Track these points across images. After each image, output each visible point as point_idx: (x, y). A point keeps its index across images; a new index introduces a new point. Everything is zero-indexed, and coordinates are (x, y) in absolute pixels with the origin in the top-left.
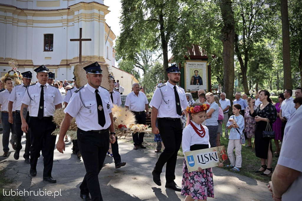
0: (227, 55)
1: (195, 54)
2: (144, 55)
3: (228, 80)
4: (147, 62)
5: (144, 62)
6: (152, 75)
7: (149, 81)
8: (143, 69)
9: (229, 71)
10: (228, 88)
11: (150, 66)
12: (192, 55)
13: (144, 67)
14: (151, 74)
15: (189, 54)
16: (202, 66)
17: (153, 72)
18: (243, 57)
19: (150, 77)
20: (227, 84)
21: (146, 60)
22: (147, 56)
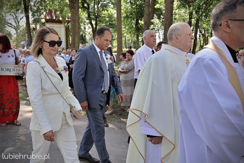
0: (73, 20)
1: (54, 18)
2: (15, 17)
3: (75, 40)
4: (18, 22)
5: (15, 23)
6: (23, 34)
7: (20, 39)
8: (15, 29)
9: (75, 33)
10: (75, 46)
11: (21, 27)
12: (52, 18)
13: (16, 27)
14: (21, 33)
15: (50, 17)
16: (61, 28)
17: (24, 32)
18: (94, 22)
19: (21, 36)
20: (74, 43)
21: (18, 21)
22: (18, 18)
